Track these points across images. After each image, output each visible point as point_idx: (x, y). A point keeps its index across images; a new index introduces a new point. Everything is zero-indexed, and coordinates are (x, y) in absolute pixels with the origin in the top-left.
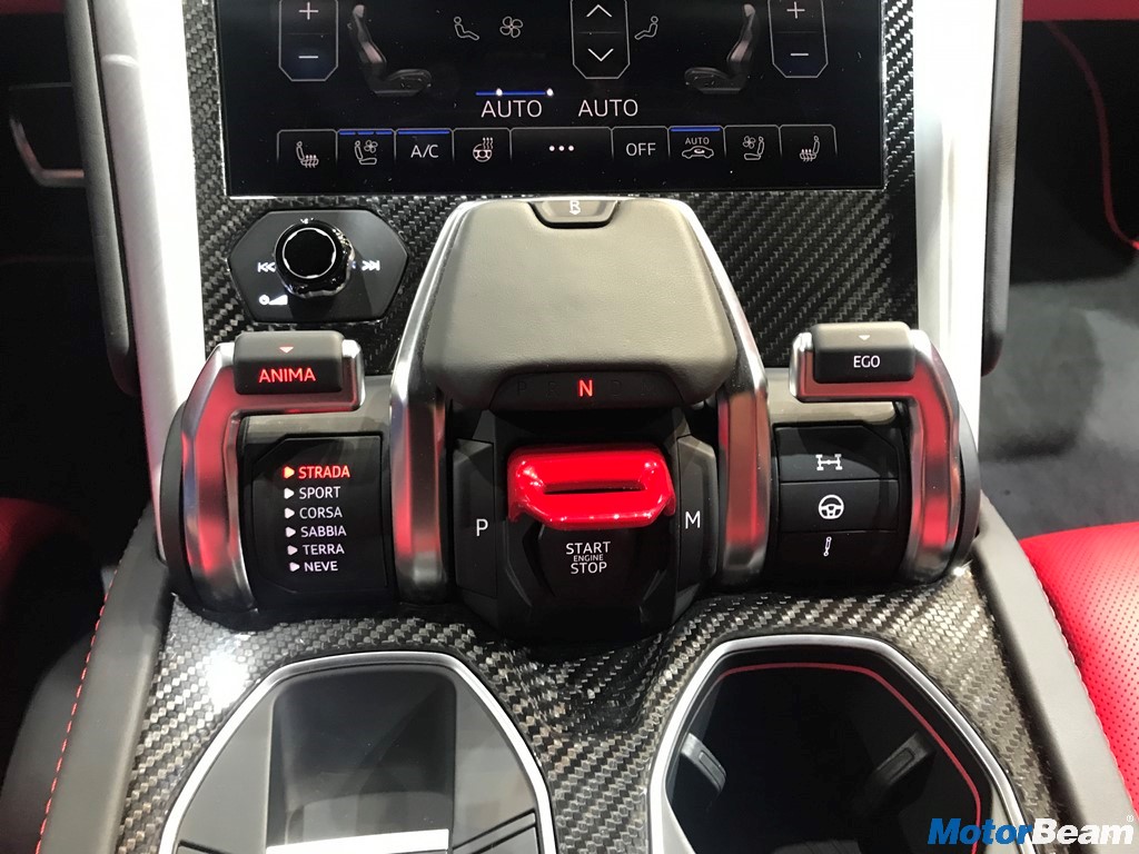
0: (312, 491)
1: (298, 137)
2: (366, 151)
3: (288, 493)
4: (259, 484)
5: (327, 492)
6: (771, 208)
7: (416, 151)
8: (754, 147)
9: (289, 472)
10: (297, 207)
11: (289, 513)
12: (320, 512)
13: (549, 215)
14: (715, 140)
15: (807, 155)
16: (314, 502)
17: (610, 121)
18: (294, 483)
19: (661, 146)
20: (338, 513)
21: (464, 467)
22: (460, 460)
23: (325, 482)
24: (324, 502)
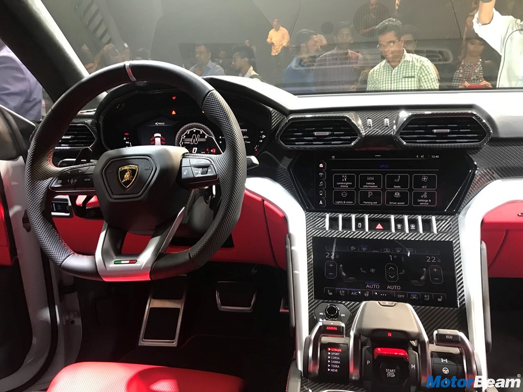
0: (334, 353)
1: (329, 289)
2: (342, 293)
3: (329, 353)
4: (324, 351)
5: (337, 354)
6: (431, 311)
7: (352, 293)
8: (427, 297)
9: (329, 349)
10: (327, 302)
11: (329, 357)
12: (335, 358)
13: (382, 304)
14: (418, 295)
15: (439, 300)
16: (334, 356)
17: (394, 290)
18: (330, 351)
19: (405, 296)
20: (339, 358)
21: (365, 350)
22: (364, 349)
23: (337, 352)
24: (336, 356)
